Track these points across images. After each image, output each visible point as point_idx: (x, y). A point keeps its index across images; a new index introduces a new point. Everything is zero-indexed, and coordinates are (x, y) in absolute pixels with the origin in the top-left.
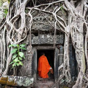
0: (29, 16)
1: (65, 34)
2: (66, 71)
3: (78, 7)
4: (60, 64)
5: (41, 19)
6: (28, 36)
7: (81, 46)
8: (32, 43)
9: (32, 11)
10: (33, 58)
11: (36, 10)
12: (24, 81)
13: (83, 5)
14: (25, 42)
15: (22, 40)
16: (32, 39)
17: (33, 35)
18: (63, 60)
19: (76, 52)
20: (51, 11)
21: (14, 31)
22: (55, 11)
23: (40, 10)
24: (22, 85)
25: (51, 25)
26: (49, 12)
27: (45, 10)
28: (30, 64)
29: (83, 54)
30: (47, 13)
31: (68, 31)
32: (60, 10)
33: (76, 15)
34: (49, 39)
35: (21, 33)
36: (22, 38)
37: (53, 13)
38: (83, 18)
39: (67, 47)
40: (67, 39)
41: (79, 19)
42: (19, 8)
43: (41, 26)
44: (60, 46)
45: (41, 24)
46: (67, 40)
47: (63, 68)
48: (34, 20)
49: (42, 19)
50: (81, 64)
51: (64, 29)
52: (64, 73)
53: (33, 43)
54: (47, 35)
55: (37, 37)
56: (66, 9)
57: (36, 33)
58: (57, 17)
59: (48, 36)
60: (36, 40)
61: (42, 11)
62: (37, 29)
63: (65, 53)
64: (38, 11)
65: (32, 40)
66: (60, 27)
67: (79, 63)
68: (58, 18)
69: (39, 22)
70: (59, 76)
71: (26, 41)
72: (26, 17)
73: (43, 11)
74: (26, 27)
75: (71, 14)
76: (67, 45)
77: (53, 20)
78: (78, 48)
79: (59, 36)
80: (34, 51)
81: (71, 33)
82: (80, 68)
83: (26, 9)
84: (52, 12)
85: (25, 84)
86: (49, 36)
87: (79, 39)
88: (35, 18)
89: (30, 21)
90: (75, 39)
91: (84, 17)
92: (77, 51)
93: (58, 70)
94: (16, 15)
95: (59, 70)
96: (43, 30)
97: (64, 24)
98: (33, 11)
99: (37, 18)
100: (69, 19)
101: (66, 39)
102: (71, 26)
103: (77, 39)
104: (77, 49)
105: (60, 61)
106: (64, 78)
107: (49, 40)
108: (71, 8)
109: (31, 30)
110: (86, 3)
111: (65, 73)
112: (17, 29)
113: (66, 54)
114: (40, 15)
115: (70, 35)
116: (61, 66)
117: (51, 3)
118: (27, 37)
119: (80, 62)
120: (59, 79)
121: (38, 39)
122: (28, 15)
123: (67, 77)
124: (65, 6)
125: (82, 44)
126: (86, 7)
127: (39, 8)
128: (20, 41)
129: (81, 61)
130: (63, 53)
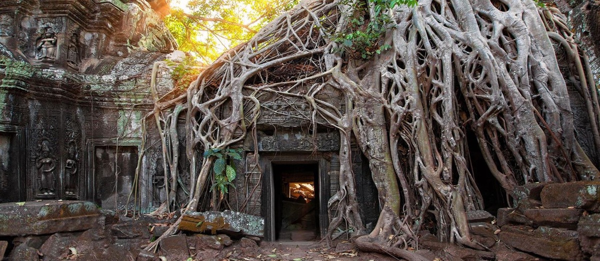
0: (252, 101)
1: (341, 132)
2: (349, 208)
3: (367, 78)
4: (332, 193)
5: (279, 106)
6: (248, 134)
7: (382, 152)
8: (259, 148)
9: (258, 93)
10: (264, 179)
11: (267, 91)
12: (245, 223)
13: (379, 73)
14: (241, 146)
15: (233, 141)
16: (259, 140)
17: (261, 133)
18: (338, 183)
19: (370, 165)
20: (301, 93)
21: (212, 123)
22: (312, 91)
23: (276, 92)
24: (241, 230)
25: (304, 117)
26: (298, 95)
27: (289, 92)
28: (258, 191)
29: (390, 168)
30: (293, 96)
31: (346, 126)
32: (324, 87)
33: (361, 95)
34: (301, 142)
35: (232, 128)
36: (234, 138)
37: (306, 96)
38: (380, 98)
39: (347, 156)
40: (346, 141)
41: (370, 100)
42: (227, 85)
43: (279, 119)
44: (331, 156)
45: (281, 115)
46: (345, 143)
47: (338, 201)
48: (262, 108)
49: (283, 107)
50: (386, 191)
51: (336, 122)
52: (342, 212)
53: (261, 149)
54: (296, 135)
55: (271, 137)
56: (337, 85)
57: (268, 130)
58: (316, 102)
59: (299, 137)
60: (269, 143)
61: (281, 94)
62: (270, 124)
63: (342, 168)
64: (272, 93)
65: (258, 142)
66: (325, 120)
67: (380, 189)
68: (318, 103)
69: (276, 111)
70: (332, 220)
71: (243, 144)
72: (244, 102)
73: (283, 94)
74: (245, 119)
75: (350, 94)
76: (347, 153)
77: (307, 107)
78: (374, 156)
79: (327, 136)
80: (266, 166)
81: (354, 129)
82: (384, 201)
83: (243, 88)
84: (305, 94)
85: (248, 228)
86: (301, 136)
87: (375, 139)
88: (266, 105)
89: (254, 109)
90: (366, 140)
91: (381, 95)
92: (372, 162)
93: (328, 206)
94: (221, 97)
95: (331, 207)
96: (285, 126)
97: (336, 112)
98: (262, 94)
99: (270, 104)
100: (346, 102)
101: (344, 141)
102: (353, 116)
103: (370, 139)
104: (373, 158)
105: (332, 186)
106: (343, 224)
107: (302, 144)
108: (348, 85)
109: (257, 124)
110: (385, 69)
111: (344, 212)
112: (220, 119)
113: (344, 171)
114: (277, 100)
115: (352, 132)
116: (336, 197)
117: (302, 80)
118: (246, 137)
119: (384, 187)
120: (331, 227)
121: (274, 141)
122: (249, 99)
123: (351, 222)
124: (335, 81)
125: (383, 146)
126: (385, 76)
127: (276, 87)
128: (228, 143)
129: (386, 184)
130: (339, 170)
